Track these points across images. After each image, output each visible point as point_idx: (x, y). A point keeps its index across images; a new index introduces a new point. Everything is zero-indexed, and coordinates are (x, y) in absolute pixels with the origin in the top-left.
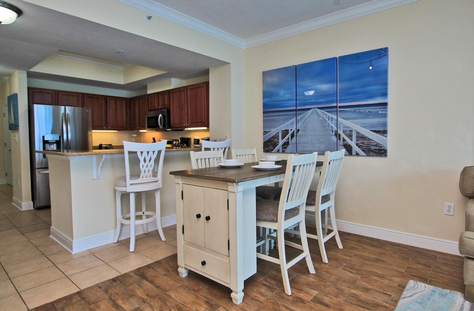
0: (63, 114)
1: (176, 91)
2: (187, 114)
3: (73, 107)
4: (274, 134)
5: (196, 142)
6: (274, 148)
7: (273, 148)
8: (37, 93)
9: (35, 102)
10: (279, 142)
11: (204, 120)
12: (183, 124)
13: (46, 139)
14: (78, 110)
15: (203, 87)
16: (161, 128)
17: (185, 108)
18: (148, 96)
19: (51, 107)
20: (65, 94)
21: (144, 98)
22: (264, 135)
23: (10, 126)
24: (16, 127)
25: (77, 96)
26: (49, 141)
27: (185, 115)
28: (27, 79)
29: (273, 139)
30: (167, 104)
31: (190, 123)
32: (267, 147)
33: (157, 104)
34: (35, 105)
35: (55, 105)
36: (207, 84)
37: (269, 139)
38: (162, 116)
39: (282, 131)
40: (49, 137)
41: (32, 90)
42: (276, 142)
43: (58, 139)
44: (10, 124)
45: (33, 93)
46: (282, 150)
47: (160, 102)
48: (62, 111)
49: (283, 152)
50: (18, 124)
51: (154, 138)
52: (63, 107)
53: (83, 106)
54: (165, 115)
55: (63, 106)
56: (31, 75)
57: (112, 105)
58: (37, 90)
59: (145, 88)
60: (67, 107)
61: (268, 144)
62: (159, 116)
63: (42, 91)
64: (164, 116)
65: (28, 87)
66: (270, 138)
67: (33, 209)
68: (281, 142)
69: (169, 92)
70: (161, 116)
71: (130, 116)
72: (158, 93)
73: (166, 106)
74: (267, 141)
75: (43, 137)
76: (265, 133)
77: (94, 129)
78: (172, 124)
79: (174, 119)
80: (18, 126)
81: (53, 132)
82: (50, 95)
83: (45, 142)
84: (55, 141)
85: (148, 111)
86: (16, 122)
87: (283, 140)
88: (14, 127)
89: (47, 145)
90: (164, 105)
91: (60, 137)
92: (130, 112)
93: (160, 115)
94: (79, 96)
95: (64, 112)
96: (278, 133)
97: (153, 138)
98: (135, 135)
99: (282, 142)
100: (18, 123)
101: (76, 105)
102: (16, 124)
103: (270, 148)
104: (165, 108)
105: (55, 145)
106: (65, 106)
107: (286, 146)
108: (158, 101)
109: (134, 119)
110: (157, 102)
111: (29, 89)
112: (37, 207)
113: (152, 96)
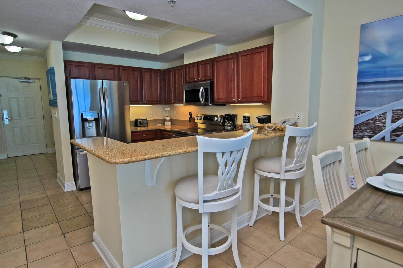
0: (100, 88)
1: (222, 59)
2: (238, 86)
3: (109, 81)
4: (377, 114)
5: (246, 120)
6: (375, 134)
7: (373, 133)
8: (74, 67)
9: (72, 77)
10: (385, 126)
11: (262, 94)
12: (233, 99)
13: (84, 117)
14: (115, 83)
15: (263, 51)
16: (203, 103)
17: (234, 80)
18: (185, 67)
19: (89, 80)
20: (101, 66)
21: (180, 69)
22: (356, 115)
23: (50, 102)
24: (55, 104)
25: (113, 69)
26: (88, 119)
27: (234, 88)
28: (63, 51)
29: (374, 121)
30: (209, 75)
31: (241, 98)
32: (361, 132)
33: (197, 75)
34: (72, 80)
35: (92, 79)
36: (270, 48)
37: (365, 122)
38: (204, 90)
39: (393, 110)
40: (89, 115)
41: (69, 63)
42: (379, 126)
43: (97, 117)
44: (50, 100)
45: (70, 66)
46: (391, 137)
47: (201, 73)
48: (99, 86)
49: (393, 141)
50: (57, 101)
51: (191, 113)
52: (100, 82)
53: (119, 80)
54: (208, 88)
55: (100, 80)
56: (67, 47)
57: (146, 77)
58: (74, 64)
59: (182, 57)
60: (104, 81)
61: (363, 128)
62: (200, 89)
63: (79, 64)
64: (206, 90)
65: (64, 60)
66: (368, 120)
67: (76, 189)
68: (389, 127)
69: (212, 61)
70: (202, 90)
71: (165, 90)
72: (198, 64)
73: (208, 78)
74: (362, 124)
75: (82, 115)
76: (358, 112)
77: (131, 104)
78: (216, 99)
79: (219, 94)
80: (57, 103)
81: (92, 109)
82: (87, 69)
83: (84, 120)
84: (93, 119)
85: (185, 83)
86: (55, 99)
87: (394, 124)
88: (54, 103)
89: (86, 123)
90: (206, 76)
91: (98, 114)
92: (165, 85)
93: (202, 88)
94: (114, 69)
95: (102, 87)
96: (386, 113)
97: (189, 113)
98: (169, 109)
99: (391, 127)
100: (57, 99)
101: (113, 79)
102: (55, 100)
103: (367, 134)
104: (207, 80)
105: (94, 123)
106: (102, 80)
107: (399, 133)
108: (198, 72)
109: (169, 93)
110: (197, 74)
111: (66, 62)
112: (79, 188)
113: (190, 66)
